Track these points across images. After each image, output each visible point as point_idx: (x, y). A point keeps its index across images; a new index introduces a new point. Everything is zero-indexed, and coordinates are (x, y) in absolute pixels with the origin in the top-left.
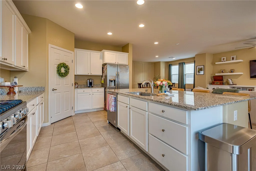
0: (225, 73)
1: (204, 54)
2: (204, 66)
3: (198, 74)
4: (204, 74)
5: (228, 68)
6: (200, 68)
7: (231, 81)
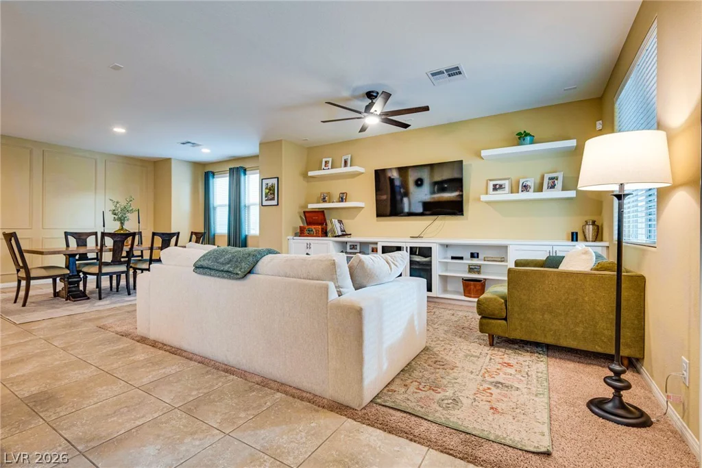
1: (279, 141)
2: (278, 178)
3: (265, 203)
4: (278, 204)
5: (336, 189)
6: (270, 184)
7: (338, 225)
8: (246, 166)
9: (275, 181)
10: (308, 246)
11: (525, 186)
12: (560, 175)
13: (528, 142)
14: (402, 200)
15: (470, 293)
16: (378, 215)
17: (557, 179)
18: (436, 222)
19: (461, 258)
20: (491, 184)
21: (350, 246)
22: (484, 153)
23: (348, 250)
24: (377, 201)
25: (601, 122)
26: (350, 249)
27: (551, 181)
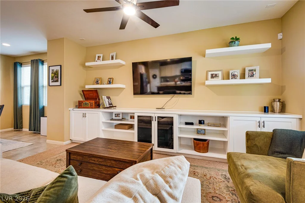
0: (101, 84)
2: (61, 66)
3: (51, 84)
4: (61, 85)
5: (105, 75)
6: (55, 70)
7: (107, 100)
8: (43, 59)
9: (59, 68)
10: (84, 116)
11: (233, 75)
12: (258, 68)
13: (236, 45)
14: (146, 86)
15: (199, 150)
16: (134, 94)
17: (255, 71)
18: (173, 98)
19: (192, 124)
20: (210, 73)
21: (115, 115)
22: (208, 51)
23: (114, 118)
24: (134, 86)
25: (281, 34)
26: (115, 117)
27: (251, 72)
